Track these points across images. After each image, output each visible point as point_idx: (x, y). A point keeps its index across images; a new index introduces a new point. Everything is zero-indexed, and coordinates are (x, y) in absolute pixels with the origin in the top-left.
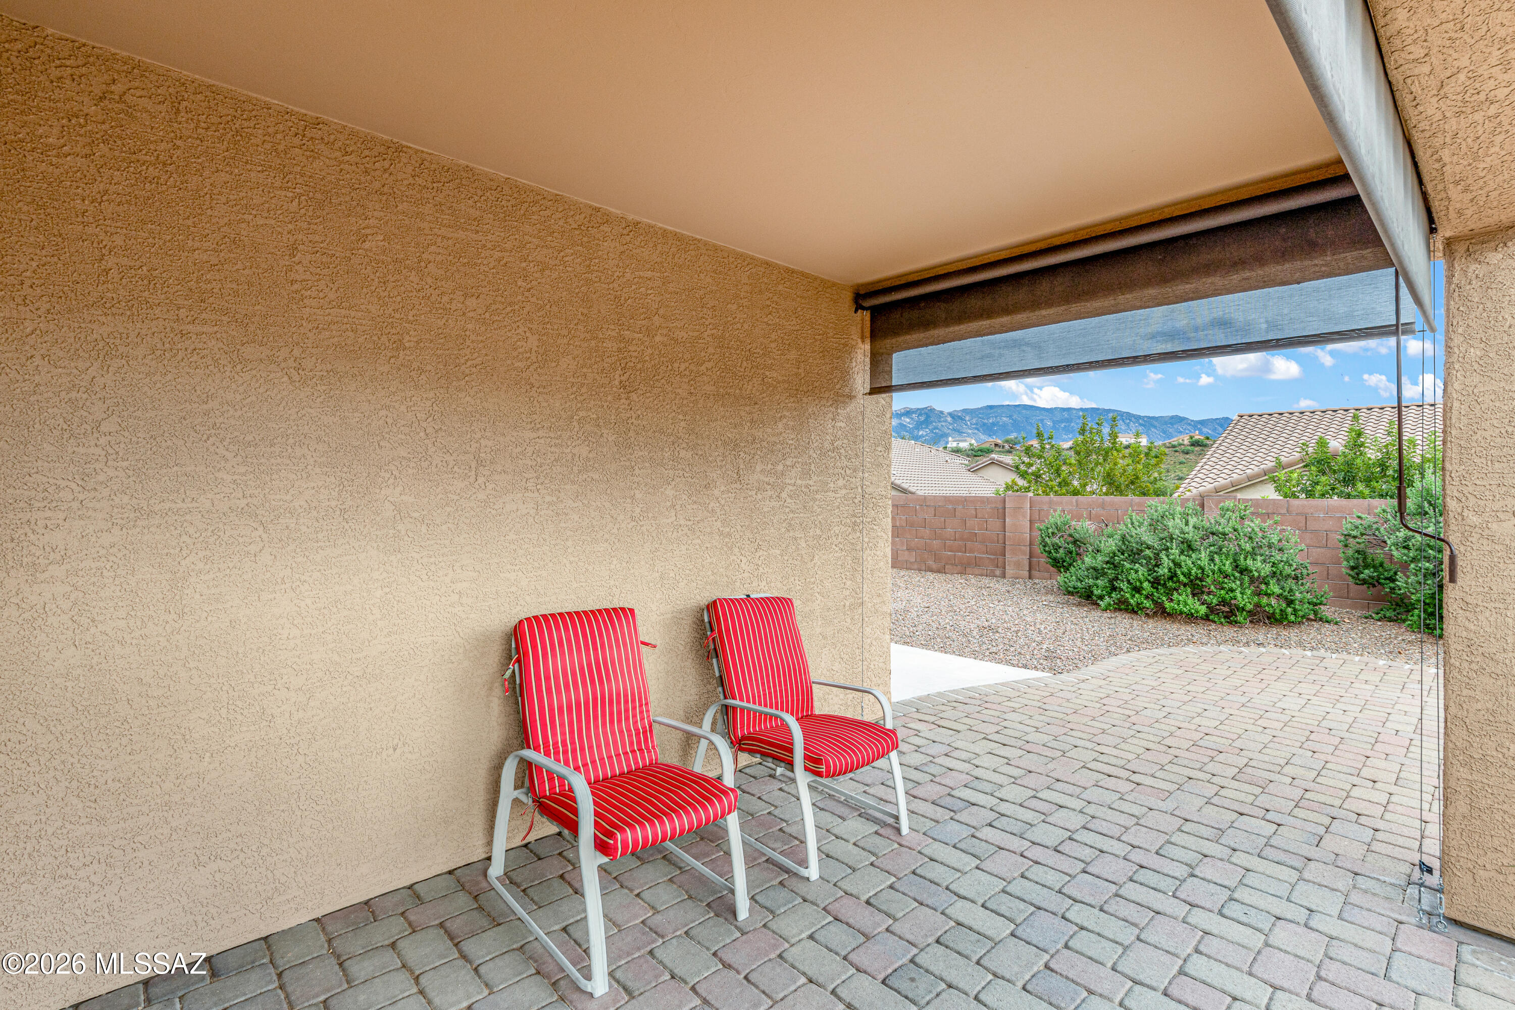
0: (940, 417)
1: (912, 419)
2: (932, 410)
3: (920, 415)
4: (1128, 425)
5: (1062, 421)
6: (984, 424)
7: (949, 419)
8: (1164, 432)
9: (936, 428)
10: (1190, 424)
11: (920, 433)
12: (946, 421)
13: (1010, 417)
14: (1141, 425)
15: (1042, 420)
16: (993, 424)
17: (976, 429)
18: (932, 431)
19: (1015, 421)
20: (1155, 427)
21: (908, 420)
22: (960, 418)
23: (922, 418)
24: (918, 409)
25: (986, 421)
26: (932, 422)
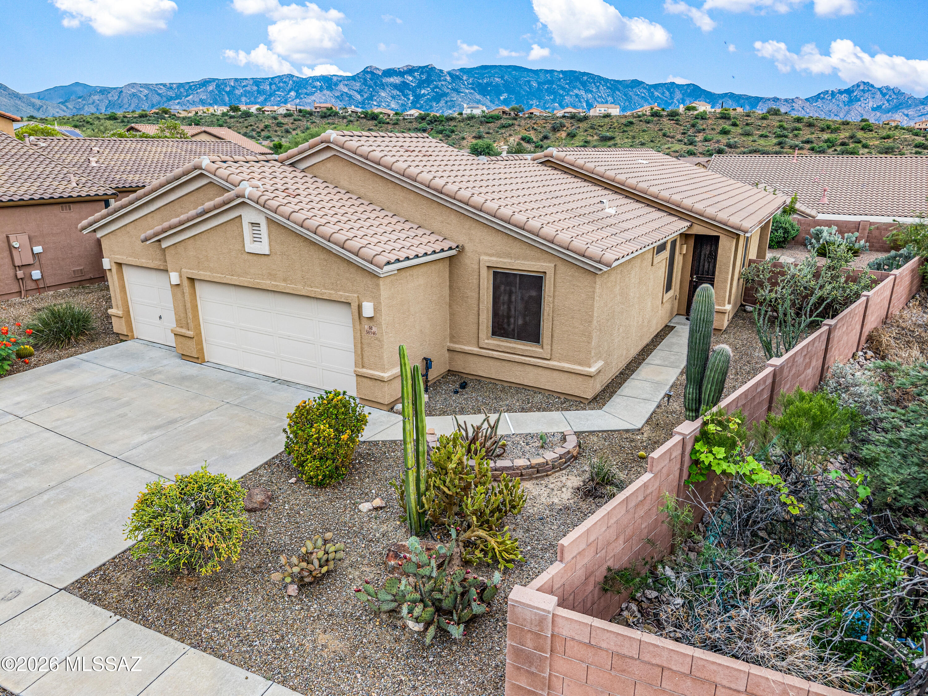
0: (440, 76)
1: (414, 77)
2: (433, 69)
3: (422, 73)
4: (598, 87)
5: (545, 83)
6: (480, 84)
7: (448, 78)
8: (626, 95)
9: (436, 87)
10: (645, 88)
11: (422, 92)
12: (445, 80)
13: (502, 78)
14: (608, 88)
15: (529, 82)
16: (488, 84)
17: (472, 88)
18: (433, 90)
19: (506, 81)
20: (619, 90)
21: (411, 78)
22: (459, 78)
23: (424, 77)
24: (420, 67)
25: (480, 81)
26: (432, 81)
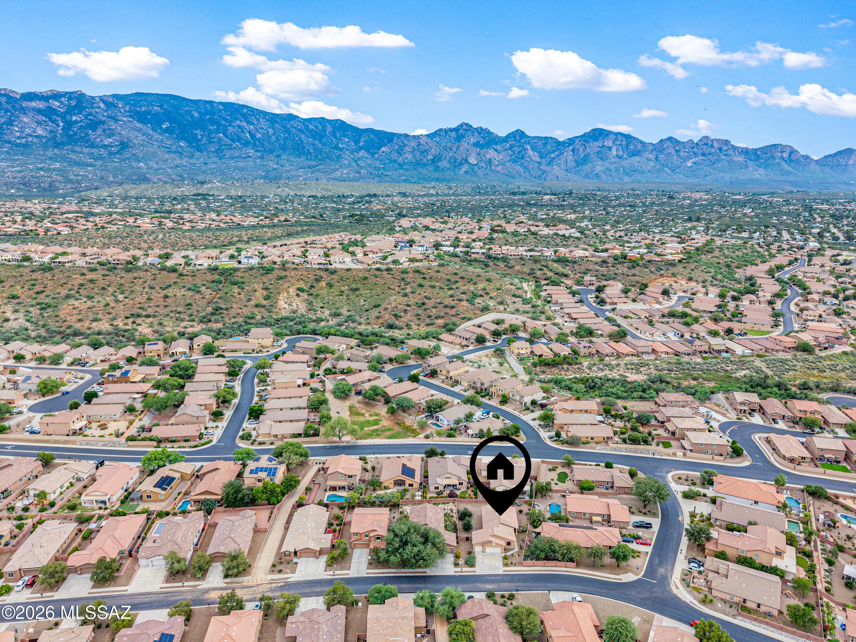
0: (93, 103)
1: (62, 103)
2: (82, 95)
3: (70, 99)
4: (258, 120)
5: (206, 113)
6: (138, 112)
7: (102, 105)
8: (284, 127)
9: (90, 114)
10: (300, 122)
11: (74, 118)
12: (99, 107)
13: (161, 106)
14: (267, 120)
15: (190, 112)
16: (147, 113)
17: (130, 116)
18: (86, 117)
19: (166, 110)
20: (278, 123)
21: (57, 104)
22: (112, 105)
23: (73, 103)
24: (67, 93)
25: (138, 109)
26: (85, 108)
